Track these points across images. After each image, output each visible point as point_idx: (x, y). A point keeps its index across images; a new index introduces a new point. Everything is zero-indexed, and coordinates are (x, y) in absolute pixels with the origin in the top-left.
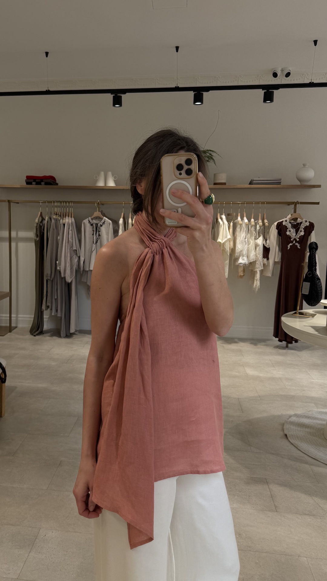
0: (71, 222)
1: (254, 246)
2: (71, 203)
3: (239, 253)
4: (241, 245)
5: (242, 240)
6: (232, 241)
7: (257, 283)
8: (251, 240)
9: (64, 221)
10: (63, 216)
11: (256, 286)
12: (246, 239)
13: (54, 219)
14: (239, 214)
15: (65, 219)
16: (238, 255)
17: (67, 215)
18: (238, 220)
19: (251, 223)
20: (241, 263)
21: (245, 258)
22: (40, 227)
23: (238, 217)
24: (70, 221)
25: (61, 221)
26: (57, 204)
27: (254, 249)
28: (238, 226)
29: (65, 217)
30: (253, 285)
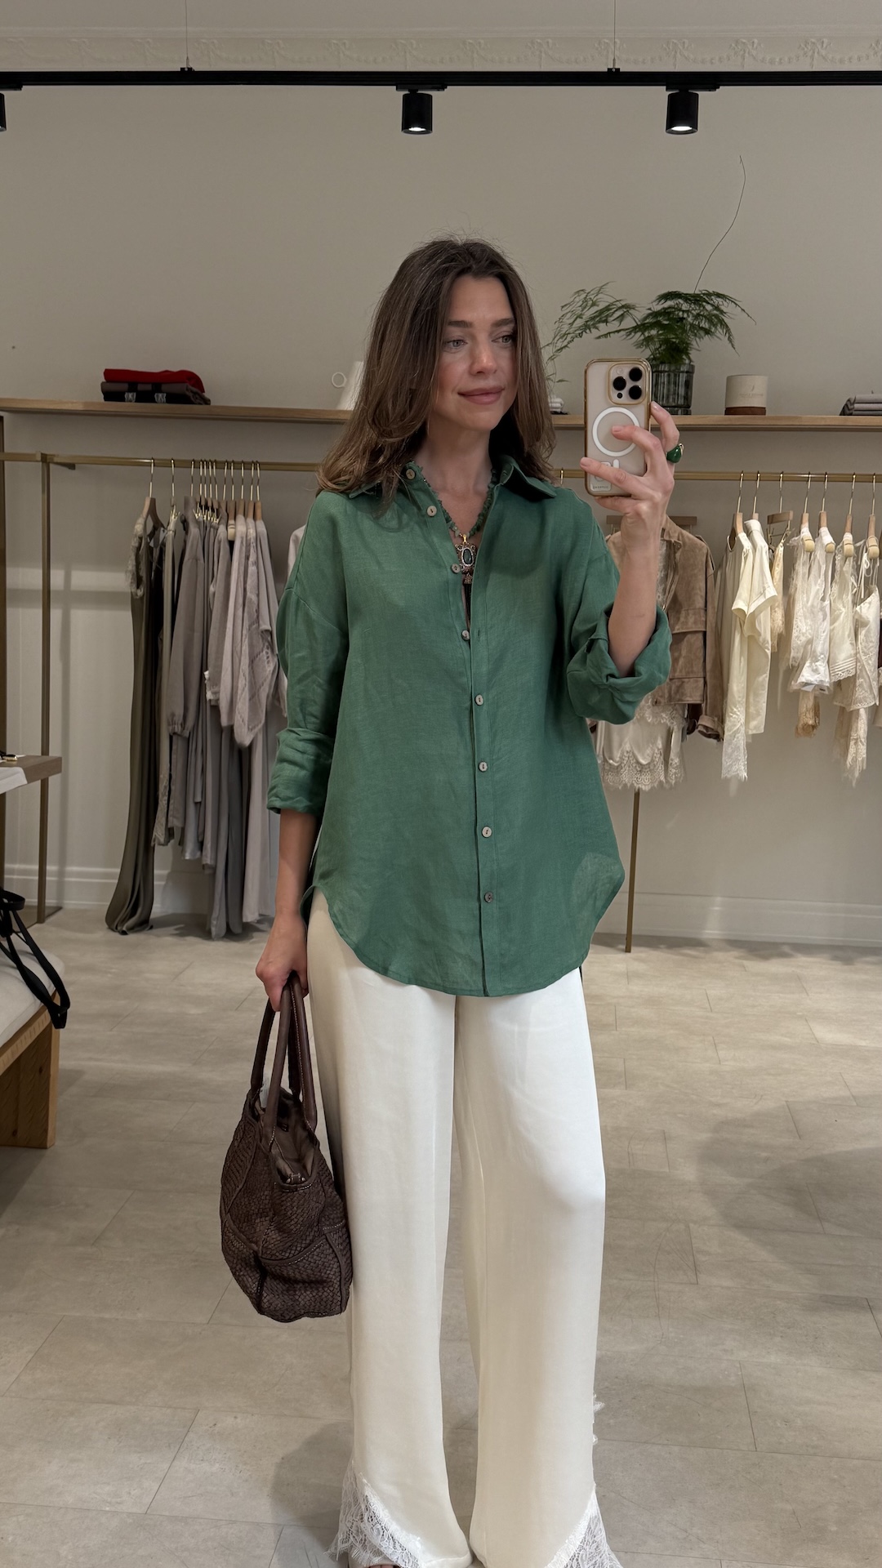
0: (254, 534)
1: (849, 626)
2: (256, 469)
3: (802, 651)
4: (809, 622)
5: (812, 606)
6: (782, 608)
7: (858, 751)
8: (841, 606)
9: (231, 531)
10: (228, 513)
11: (855, 760)
12: (827, 602)
13: (197, 522)
14: (806, 516)
15: (235, 525)
16: (800, 655)
17: (241, 510)
18: (802, 535)
19: (842, 547)
20: (806, 684)
21: (822, 666)
22: (150, 550)
23: (803, 526)
24: (252, 532)
25: (219, 531)
26: (208, 472)
27: (849, 636)
28: (803, 558)
29: (235, 519)
30: (846, 761)
